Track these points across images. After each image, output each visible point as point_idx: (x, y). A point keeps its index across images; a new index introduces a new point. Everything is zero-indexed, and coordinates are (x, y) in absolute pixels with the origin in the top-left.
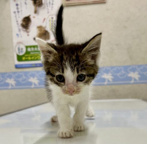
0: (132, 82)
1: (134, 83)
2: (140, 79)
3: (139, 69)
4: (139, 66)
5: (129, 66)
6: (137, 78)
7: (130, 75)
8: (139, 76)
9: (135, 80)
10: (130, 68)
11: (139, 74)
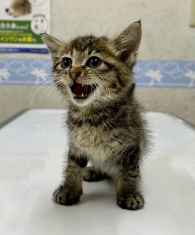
0: (152, 84)
1: (154, 86)
2: (163, 81)
3: (161, 67)
4: (162, 62)
5: (148, 62)
6: (159, 80)
7: (147, 74)
8: (161, 76)
9: (155, 81)
10: (150, 64)
11: (162, 73)
